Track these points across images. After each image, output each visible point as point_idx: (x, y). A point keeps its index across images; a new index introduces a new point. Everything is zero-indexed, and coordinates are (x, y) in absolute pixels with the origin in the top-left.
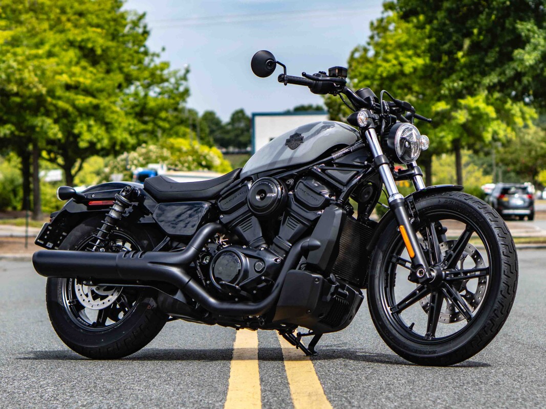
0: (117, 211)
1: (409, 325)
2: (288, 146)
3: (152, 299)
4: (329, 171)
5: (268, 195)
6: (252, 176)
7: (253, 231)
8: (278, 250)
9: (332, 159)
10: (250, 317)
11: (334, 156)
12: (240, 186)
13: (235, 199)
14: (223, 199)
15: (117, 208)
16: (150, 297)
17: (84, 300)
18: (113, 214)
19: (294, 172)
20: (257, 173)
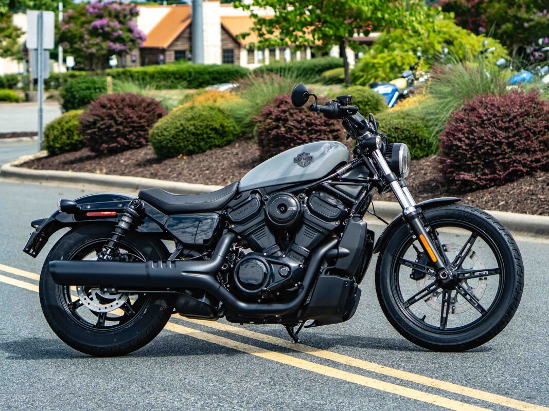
0: (127, 222)
1: (421, 317)
2: (298, 164)
3: (163, 301)
4: (339, 186)
5: (289, 209)
6: (258, 190)
7: (267, 240)
8: (298, 256)
9: (338, 175)
10: (277, 316)
11: (339, 172)
12: (250, 199)
13: (246, 211)
14: (234, 210)
15: (126, 219)
16: (162, 300)
17: (89, 304)
18: (123, 225)
19: (306, 187)
20: (264, 187)
